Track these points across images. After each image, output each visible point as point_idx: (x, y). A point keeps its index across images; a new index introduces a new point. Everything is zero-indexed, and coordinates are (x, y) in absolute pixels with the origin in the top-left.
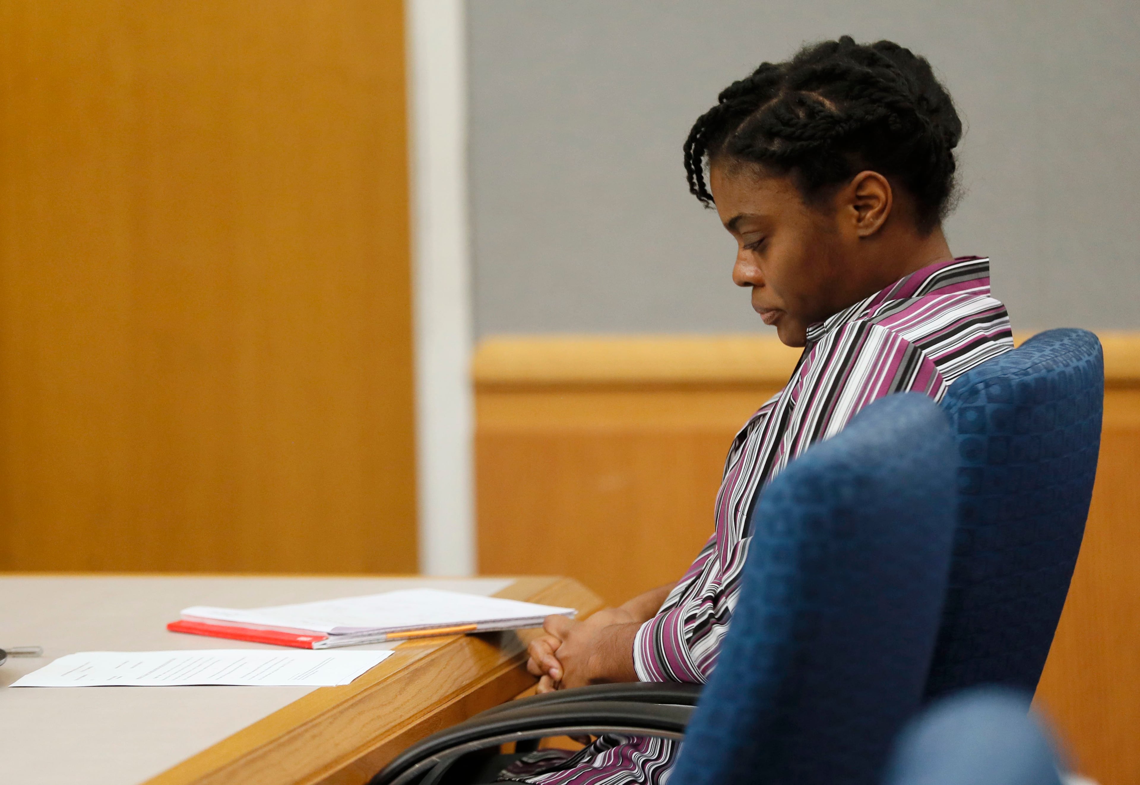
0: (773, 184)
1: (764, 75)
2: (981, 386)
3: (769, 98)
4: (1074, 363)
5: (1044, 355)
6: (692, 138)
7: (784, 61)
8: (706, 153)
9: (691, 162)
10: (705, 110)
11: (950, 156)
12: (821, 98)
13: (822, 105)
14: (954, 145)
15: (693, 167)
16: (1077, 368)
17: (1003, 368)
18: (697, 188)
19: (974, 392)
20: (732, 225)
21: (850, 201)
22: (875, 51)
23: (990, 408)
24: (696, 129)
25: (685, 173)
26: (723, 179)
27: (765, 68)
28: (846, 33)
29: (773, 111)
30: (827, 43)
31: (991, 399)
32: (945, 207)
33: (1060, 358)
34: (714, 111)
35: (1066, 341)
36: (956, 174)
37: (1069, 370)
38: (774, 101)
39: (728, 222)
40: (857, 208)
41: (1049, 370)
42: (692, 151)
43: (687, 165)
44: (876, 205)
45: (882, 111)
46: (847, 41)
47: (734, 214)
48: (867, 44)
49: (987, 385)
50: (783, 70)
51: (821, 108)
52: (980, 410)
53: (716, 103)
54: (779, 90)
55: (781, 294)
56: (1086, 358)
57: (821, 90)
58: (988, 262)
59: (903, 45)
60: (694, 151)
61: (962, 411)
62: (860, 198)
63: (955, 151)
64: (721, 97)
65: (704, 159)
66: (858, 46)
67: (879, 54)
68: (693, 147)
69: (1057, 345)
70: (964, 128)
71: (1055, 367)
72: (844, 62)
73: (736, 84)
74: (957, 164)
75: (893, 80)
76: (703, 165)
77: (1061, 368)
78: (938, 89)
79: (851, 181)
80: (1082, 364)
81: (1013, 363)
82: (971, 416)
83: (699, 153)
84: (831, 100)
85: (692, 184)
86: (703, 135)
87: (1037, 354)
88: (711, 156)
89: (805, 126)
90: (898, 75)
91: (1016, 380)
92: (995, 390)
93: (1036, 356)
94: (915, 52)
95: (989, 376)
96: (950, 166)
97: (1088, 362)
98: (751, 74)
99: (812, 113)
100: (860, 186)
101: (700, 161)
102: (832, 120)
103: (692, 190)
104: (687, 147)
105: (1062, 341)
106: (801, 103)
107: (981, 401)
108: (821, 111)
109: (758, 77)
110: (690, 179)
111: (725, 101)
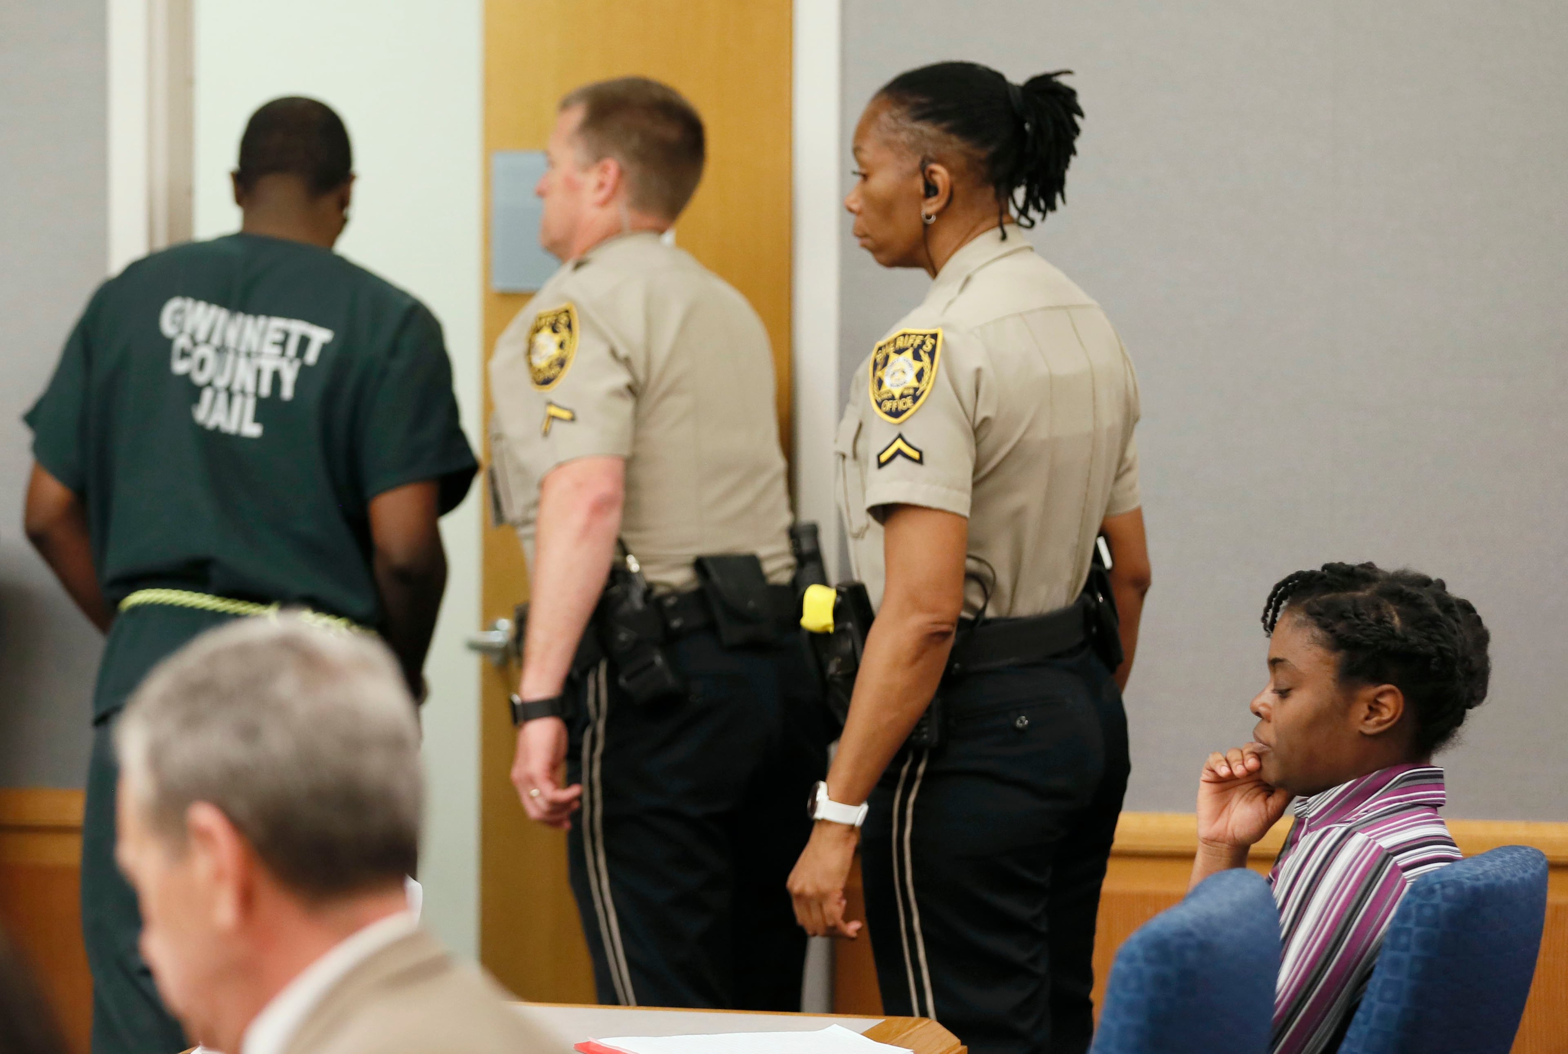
0: (1320, 651)
1: (1364, 570)
2: (1437, 887)
3: (1357, 589)
4: (1521, 874)
5: (1494, 865)
6: (1284, 583)
7: (1386, 570)
8: (1288, 600)
9: (1274, 599)
10: (1306, 568)
11: (1463, 714)
12: (1394, 613)
13: (1392, 618)
14: (1471, 708)
15: (1273, 603)
16: (1523, 879)
17: (1458, 873)
18: (1269, 620)
19: (1431, 891)
20: (1274, 663)
21: (1367, 701)
22: (1455, 604)
23: (1445, 906)
24: (1291, 578)
25: (1264, 604)
26: (1287, 625)
27: (1370, 566)
28: (1443, 578)
29: (1355, 601)
30: (1425, 576)
31: (1446, 898)
32: (1440, 746)
33: (1509, 869)
34: (1312, 574)
35: (1516, 855)
36: (1460, 730)
37: (1516, 879)
38: (1360, 594)
39: (1271, 659)
40: (1370, 708)
41: (1498, 878)
42: (1279, 592)
43: (1270, 600)
44: (1385, 715)
45: (1432, 649)
46: (1441, 584)
47: (1279, 656)
48: (1453, 596)
49: (1444, 886)
50: (1380, 576)
51: (1388, 619)
52: (1436, 907)
53: (1318, 568)
54: (1368, 587)
55: (1278, 735)
56: (1531, 871)
57: (1398, 607)
58: (1442, 771)
59: (1479, 613)
60: (1281, 593)
61: (1420, 907)
62: (1377, 703)
63: (1469, 712)
64: (1325, 567)
65: (1285, 603)
66: (1446, 593)
67: (1456, 609)
68: (1282, 589)
69: (1507, 858)
70: (1486, 700)
71: (1502, 875)
72: (1427, 597)
73: (1341, 564)
74: (1465, 722)
75: (1455, 632)
76: (1281, 606)
77: (1507, 877)
78: (1485, 660)
79: (1378, 686)
80: (1527, 876)
81: (1466, 869)
82: (1428, 912)
83: (1283, 597)
84: (1401, 620)
85: (1266, 615)
86: (1294, 586)
87: (1489, 864)
88: (1291, 604)
89: (1370, 625)
90: (1461, 631)
91: (1468, 883)
92: (1450, 891)
93: (1488, 865)
94: (1485, 622)
95: (1445, 879)
96: (1459, 719)
97: (1533, 874)
98: (1357, 564)
99: (1380, 621)
100: (1381, 694)
101: (1281, 603)
102: (1391, 634)
103: (1264, 619)
104: (1278, 587)
105: (1512, 854)
106: (1377, 607)
107: (1437, 900)
108: (1389, 623)
109: (1360, 569)
110: (1266, 610)
111: (1326, 571)
